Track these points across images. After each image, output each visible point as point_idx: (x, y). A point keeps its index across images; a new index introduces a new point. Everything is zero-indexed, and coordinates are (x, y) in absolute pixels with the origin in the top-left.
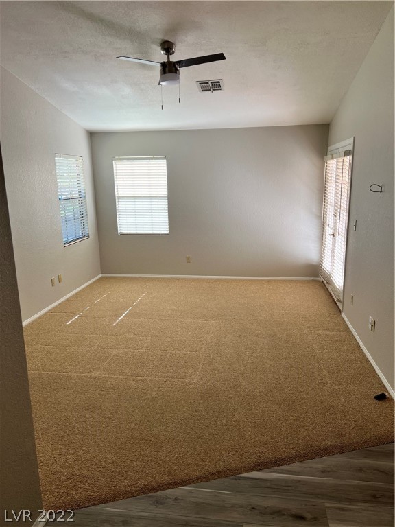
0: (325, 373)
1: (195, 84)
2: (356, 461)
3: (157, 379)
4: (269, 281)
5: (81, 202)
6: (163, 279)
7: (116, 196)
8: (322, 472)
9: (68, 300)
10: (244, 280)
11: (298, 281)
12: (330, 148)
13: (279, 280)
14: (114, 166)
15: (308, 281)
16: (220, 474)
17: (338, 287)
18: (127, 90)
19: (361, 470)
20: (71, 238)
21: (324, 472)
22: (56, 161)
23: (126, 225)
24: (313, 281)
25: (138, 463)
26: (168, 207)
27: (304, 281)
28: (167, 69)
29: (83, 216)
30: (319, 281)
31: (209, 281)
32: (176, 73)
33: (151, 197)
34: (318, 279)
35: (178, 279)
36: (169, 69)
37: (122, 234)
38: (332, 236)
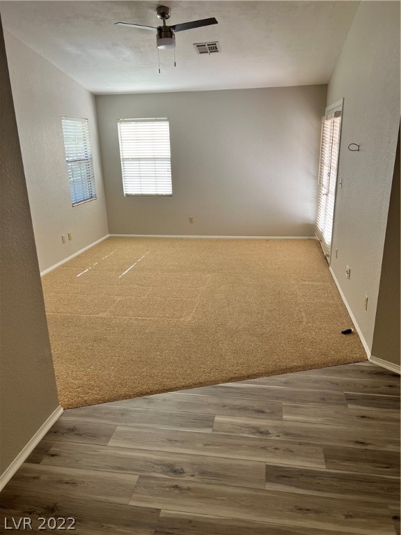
0: (303, 314)
1: (192, 46)
2: (314, 376)
3: (156, 318)
4: (268, 240)
5: (87, 164)
6: (167, 239)
7: (121, 157)
8: (285, 383)
9: (78, 257)
10: (244, 239)
11: (295, 240)
12: (328, 108)
13: (277, 239)
14: (119, 128)
15: (304, 240)
16: (201, 384)
17: (327, 243)
18: (127, 53)
19: (316, 381)
20: (79, 199)
21: (286, 383)
22: (63, 124)
23: (132, 186)
24: (309, 239)
25: (136, 377)
26: (172, 169)
27: (301, 240)
28: (163, 33)
29: (90, 177)
30: (315, 240)
31: (210, 240)
32: (171, 37)
33: (154, 159)
34: (314, 238)
35: (182, 239)
36: (165, 34)
37: (128, 195)
38: (325, 196)
